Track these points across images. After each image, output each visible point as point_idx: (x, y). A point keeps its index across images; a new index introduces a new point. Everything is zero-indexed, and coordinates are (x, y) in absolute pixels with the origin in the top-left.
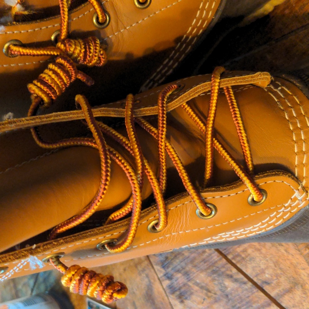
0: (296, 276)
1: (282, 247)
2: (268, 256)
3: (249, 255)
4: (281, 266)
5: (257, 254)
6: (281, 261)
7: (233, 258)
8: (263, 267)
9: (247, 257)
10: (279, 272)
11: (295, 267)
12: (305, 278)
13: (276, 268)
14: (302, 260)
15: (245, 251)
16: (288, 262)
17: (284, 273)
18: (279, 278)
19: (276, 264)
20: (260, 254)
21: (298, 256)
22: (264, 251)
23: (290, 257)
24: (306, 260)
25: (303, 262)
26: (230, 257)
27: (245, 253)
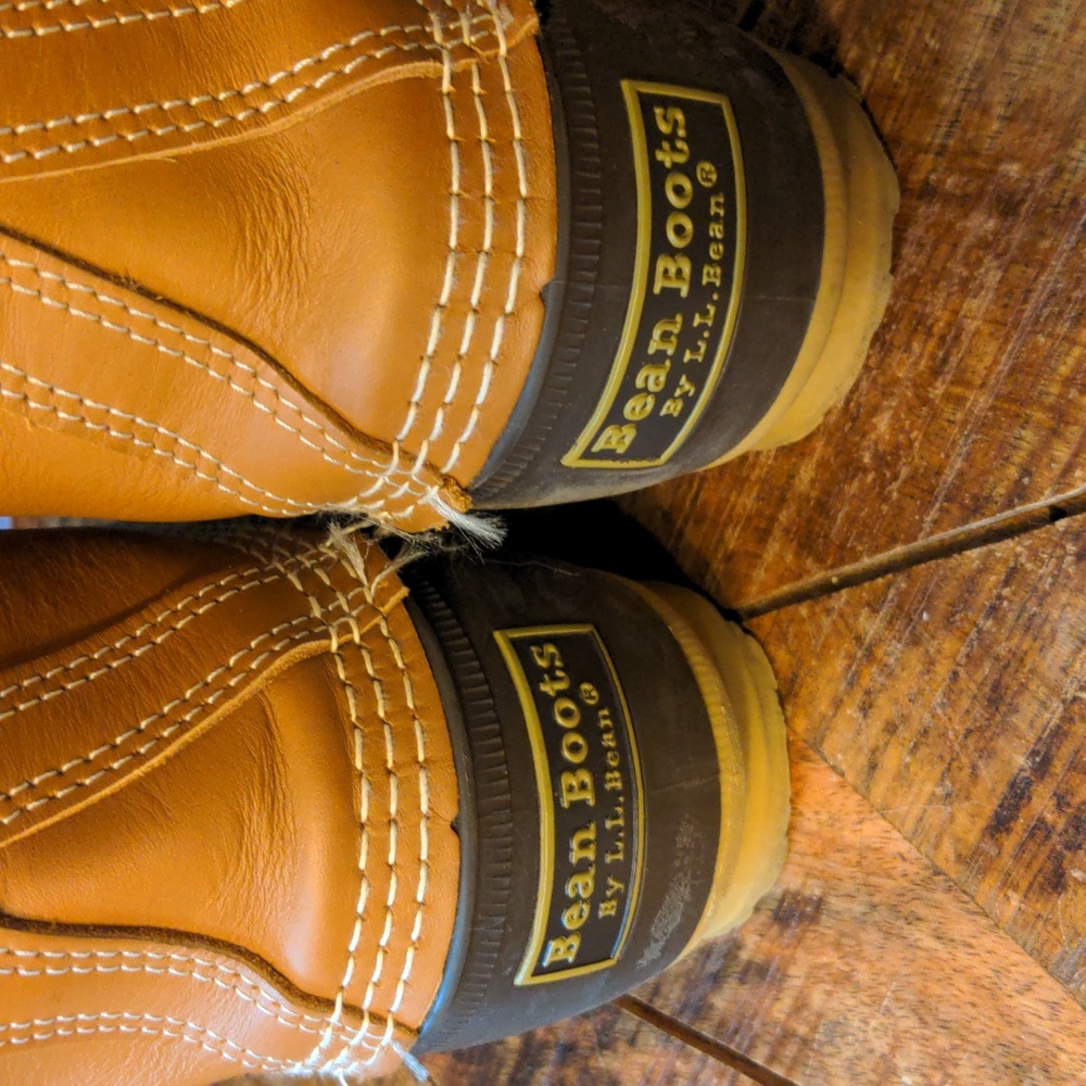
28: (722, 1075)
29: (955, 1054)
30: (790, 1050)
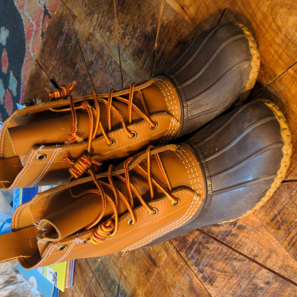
0: (270, 247)
1: (260, 232)
2: (253, 239)
3: (243, 242)
4: (262, 243)
5: (247, 240)
6: (261, 240)
7: (235, 247)
8: (252, 247)
9: (242, 244)
10: (261, 247)
11: (269, 241)
12: (275, 247)
13: (259, 246)
14: (271, 236)
15: (240, 240)
16: (265, 239)
17: (264, 247)
18: (262, 251)
19: (259, 243)
20: (249, 240)
21: (269, 235)
22: (250, 237)
23: (265, 237)
24: (274, 236)
25: (272, 237)
26: (233, 247)
27: (241, 241)
28: (227, 249)
29: (263, 249)
30: (238, 246)
